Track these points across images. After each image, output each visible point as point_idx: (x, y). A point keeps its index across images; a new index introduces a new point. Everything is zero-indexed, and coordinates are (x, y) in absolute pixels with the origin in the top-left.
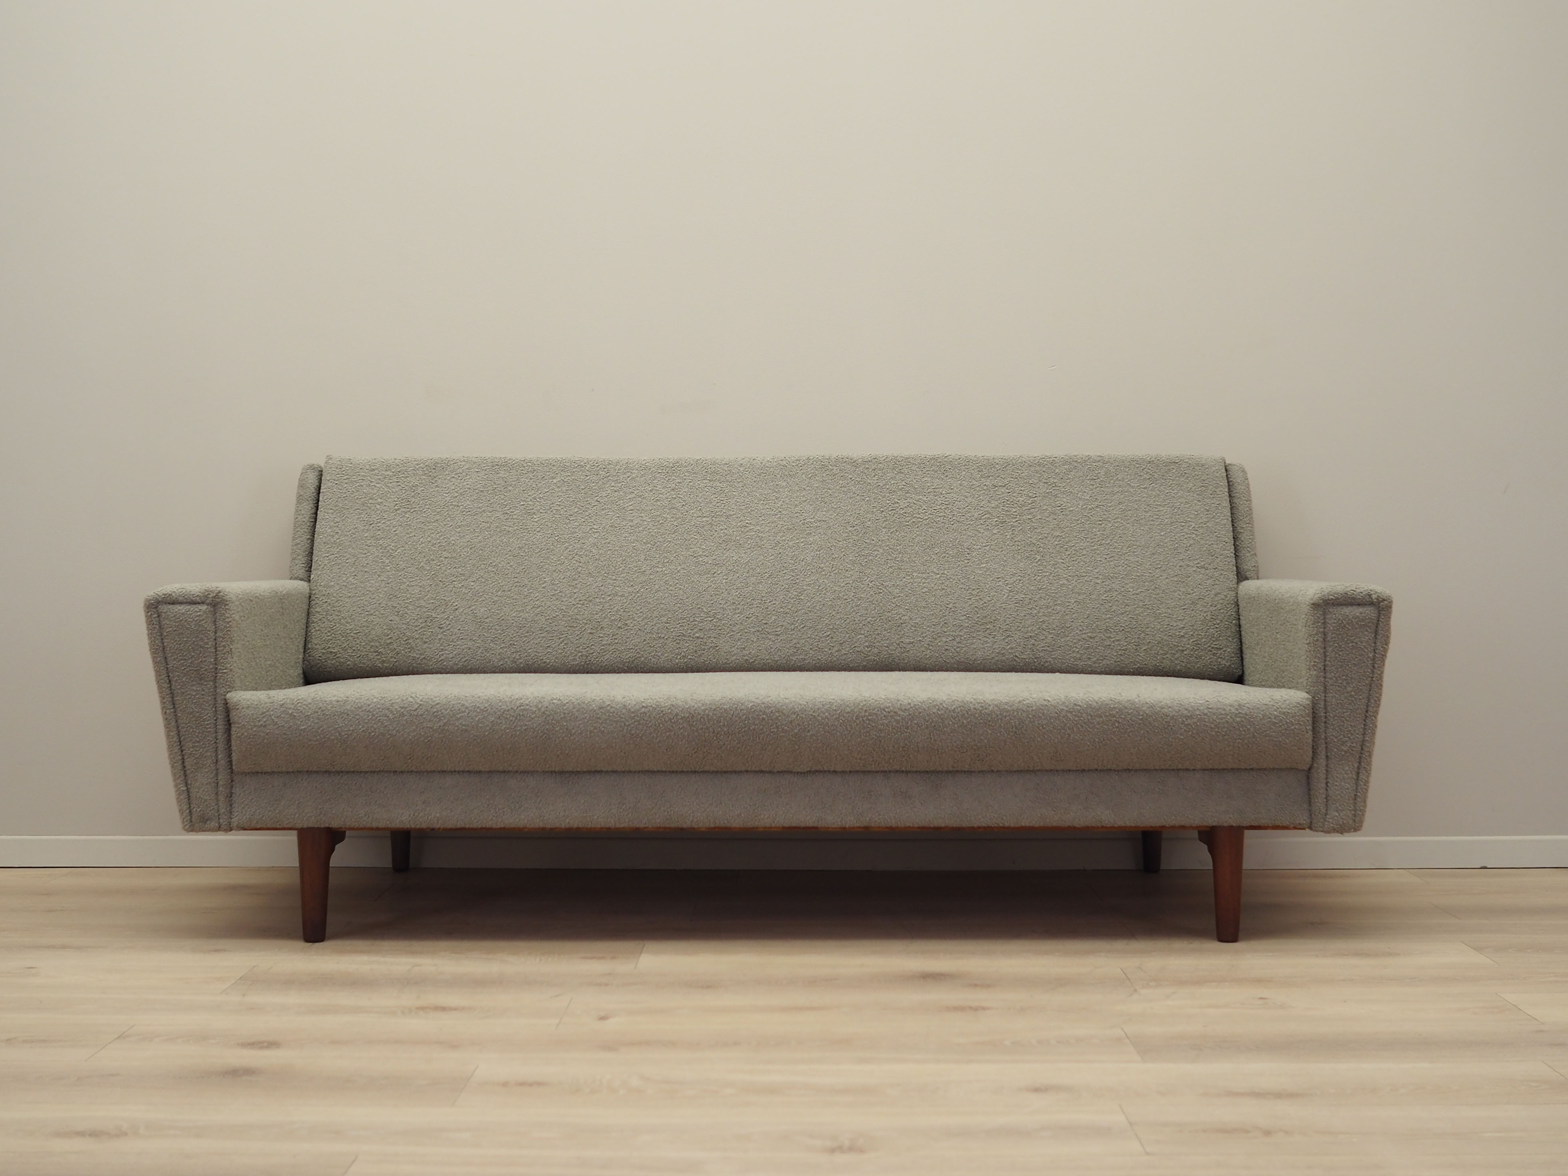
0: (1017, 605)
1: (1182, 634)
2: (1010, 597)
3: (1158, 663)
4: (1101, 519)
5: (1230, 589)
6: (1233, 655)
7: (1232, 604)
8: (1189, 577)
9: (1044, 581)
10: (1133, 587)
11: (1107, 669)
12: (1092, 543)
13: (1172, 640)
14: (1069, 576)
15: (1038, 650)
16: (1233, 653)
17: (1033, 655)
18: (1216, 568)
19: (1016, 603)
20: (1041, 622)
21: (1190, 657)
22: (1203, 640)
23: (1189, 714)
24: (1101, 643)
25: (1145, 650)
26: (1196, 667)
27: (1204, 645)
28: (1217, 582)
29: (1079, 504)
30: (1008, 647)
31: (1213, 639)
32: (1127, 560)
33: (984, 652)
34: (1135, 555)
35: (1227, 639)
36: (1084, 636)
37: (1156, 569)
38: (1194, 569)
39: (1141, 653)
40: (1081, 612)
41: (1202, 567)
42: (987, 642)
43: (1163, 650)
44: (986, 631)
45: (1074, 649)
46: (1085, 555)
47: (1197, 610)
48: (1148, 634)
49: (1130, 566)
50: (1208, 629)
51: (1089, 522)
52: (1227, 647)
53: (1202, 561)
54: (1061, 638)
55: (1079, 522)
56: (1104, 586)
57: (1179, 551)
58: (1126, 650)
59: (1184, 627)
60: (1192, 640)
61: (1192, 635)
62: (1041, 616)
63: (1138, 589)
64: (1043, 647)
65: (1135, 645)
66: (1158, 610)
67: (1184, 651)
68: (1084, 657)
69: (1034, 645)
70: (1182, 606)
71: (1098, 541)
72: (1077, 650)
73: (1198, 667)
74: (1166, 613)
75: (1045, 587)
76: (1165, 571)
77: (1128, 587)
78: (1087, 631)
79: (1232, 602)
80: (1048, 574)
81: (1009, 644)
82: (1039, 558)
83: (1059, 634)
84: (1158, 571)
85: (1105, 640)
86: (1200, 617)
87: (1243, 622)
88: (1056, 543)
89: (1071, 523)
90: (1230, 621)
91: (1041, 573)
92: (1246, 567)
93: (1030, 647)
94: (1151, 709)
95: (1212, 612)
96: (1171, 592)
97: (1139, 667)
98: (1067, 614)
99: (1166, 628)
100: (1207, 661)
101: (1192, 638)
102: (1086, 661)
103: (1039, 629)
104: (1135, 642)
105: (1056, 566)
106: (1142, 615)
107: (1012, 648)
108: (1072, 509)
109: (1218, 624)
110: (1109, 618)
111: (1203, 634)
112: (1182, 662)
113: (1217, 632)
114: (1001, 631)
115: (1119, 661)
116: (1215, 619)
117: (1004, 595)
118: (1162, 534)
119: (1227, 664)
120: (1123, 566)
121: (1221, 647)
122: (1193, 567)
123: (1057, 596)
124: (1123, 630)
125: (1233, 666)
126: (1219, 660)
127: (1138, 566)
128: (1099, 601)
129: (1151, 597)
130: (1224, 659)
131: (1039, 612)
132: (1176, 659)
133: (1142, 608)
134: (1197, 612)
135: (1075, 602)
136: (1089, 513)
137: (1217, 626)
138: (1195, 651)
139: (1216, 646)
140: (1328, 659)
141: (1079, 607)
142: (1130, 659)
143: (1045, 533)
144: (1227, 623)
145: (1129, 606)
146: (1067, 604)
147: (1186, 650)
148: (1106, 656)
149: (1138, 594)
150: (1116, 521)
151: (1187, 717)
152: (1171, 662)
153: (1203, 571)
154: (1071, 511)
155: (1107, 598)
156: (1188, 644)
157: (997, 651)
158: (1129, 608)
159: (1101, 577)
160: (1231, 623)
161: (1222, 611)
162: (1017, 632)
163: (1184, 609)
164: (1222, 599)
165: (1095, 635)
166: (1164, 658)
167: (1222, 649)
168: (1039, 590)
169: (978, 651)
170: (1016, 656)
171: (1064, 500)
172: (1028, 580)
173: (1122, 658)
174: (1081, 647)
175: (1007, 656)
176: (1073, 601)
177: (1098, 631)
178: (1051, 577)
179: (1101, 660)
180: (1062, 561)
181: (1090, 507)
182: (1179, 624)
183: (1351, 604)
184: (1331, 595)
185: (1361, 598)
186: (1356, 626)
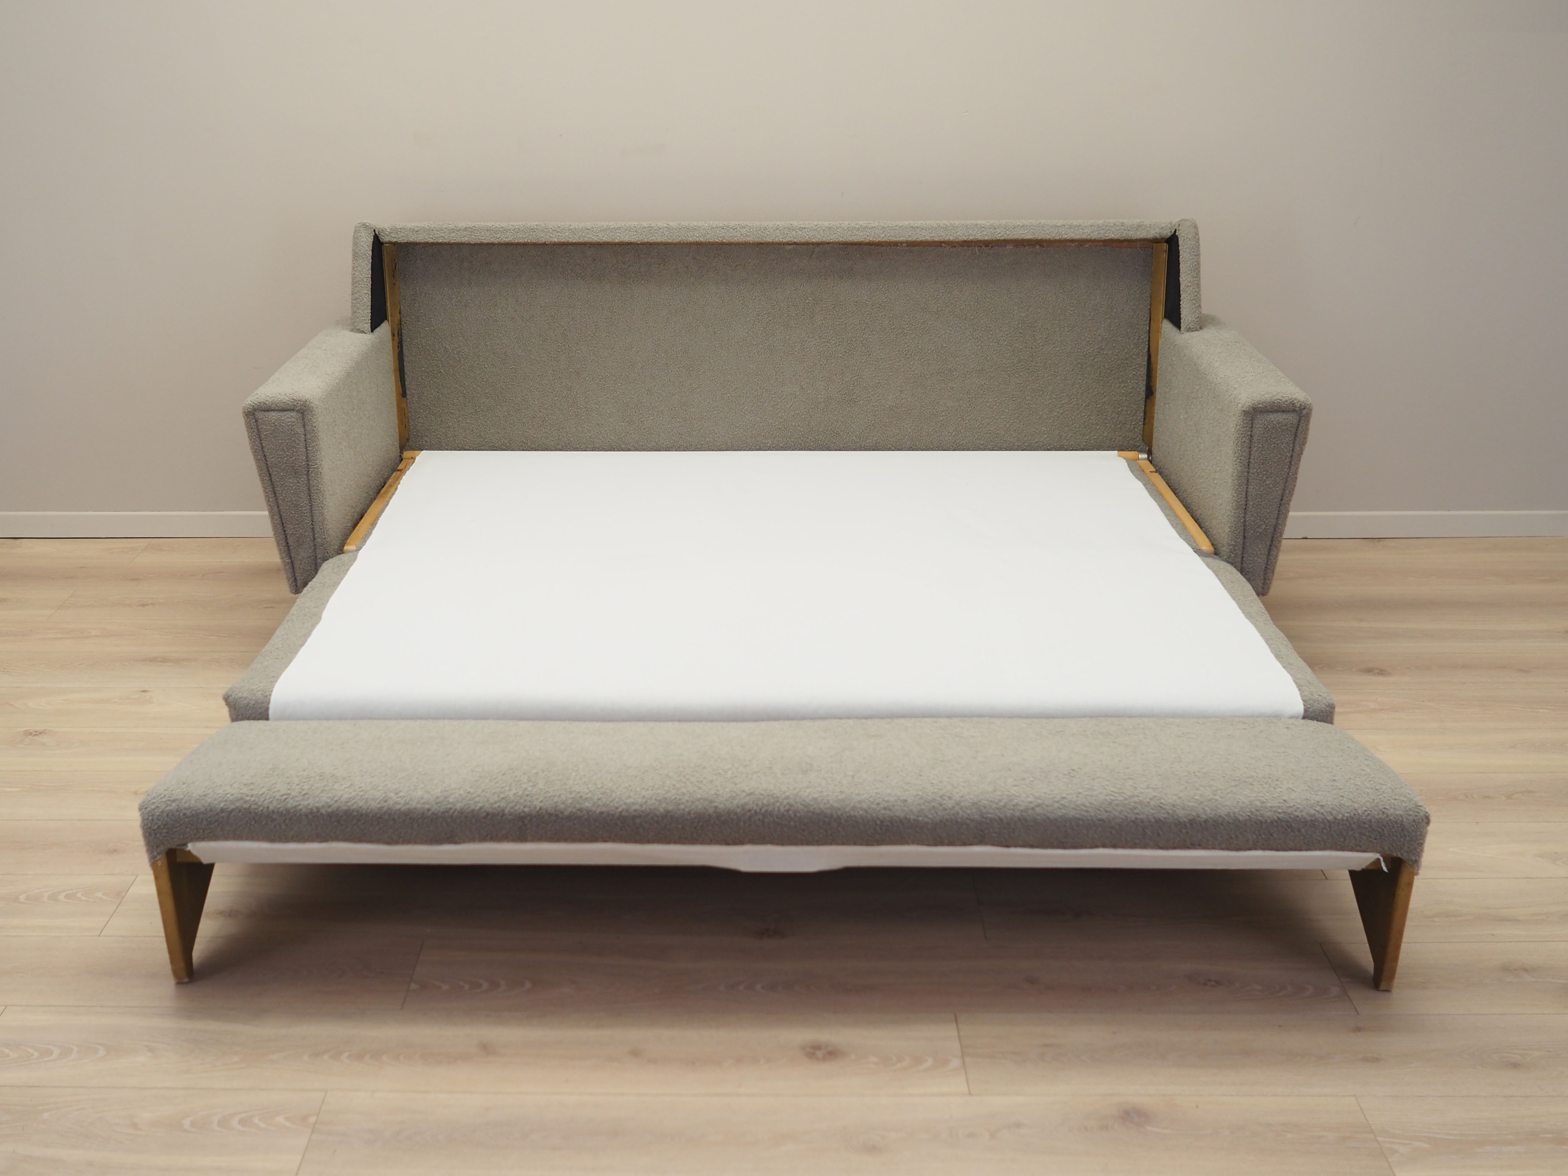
140: (1252, 457)
183: (1277, 411)
184: (1260, 404)
185: (1286, 406)
186: (1279, 430)
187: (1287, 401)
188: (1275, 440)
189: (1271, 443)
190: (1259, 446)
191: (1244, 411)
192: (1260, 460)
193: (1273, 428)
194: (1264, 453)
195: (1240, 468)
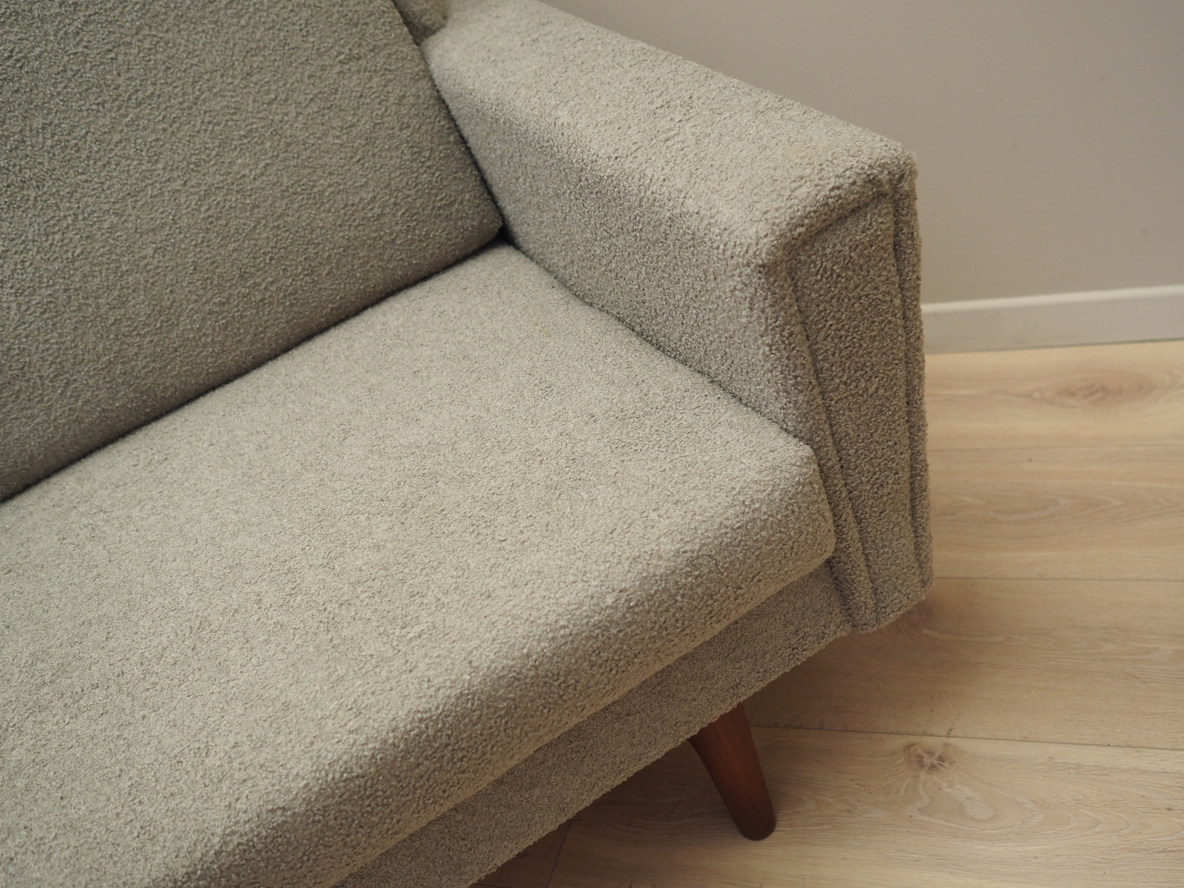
0: (46, 315)
1: (377, 211)
2: (23, 308)
3: (362, 283)
4: (109, 47)
5: (416, 79)
6: (477, 201)
7: (434, 105)
8: (337, 90)
9: (71, 239)
10: (245, 166)
11: (280, 341)
12: (120, 108)
13: (367, 231)
14: (114, 203)
15: (137, 378)
16: (475, 197)
17: (134, 391)
18: (375, 47)
19: (41, 313)
20: (113, 324)
21: (410, 245)
22: (418, 203)
23: (599, 644)
24: (246, 303)
25: (328, 274)
26: (428, 256)
27: (423, 210)
28: (390, 76)
29: (46, 34)
30: (80, 403)
31: (434, 192)
32: (205, 112)
33: (40, 437)
34: (216, 95)
35: (455, 178)
36: (207, 308)
37: (269, 104)
38: (338, 69)
39: (324, 283)
40: (178, 265)
41: (351, 58)
42: (33, 417)
43: (359, 259)
44: (18, 397)
45: (203, 340)
46: (120, 142)
47: (381, 151)
48: (319, 244)
49: (219, 124)
50: (417, 178)
51: (88, 65)
52: (462, 192)
53: (343, 46)
54: (168, 332)
55: (69, 74)
56: (192, 190)
57: (293, 45)
58: (295, 292)
59: (375, 197)
60: (399, 214)
61: (395, 204)
62: (107, 313)
63: (257, 163)
64: (144, 368)
65: (308, 275)
66: (314, 186)
67: (394, 240)
68: (228, 344)
69: (125, 373)
70: (351, 158)
71: (130, 98)
72: (210, 339)
73: (432, 254)
74: (330, 186)
75: (78, 251)
76: (286, 100)
77: (235, 168)
78: (209, 296)
79: (432, 102)
80: (70, 220)
81: (79, 396)
82: (33, 194)
83: (160, 328)
84: (274, 106)
85: (249, 294)
86: (393, 162)
87: (467, 132)
88: (49, 142)
89: (55, 85)
90: (445, 140)
91: (55, 225)
92: (416, 8)
93: (120, 381)
94: (516, 683)
95: (408, 142)
96: (319, 138)
97: (332, 309)
98: (153, 284)
99: (345, 214)
100: (441, 237)
101: (397, 211)
102: (237, 348)
103: (117, 338)
104: (304, 269)
105: (77, 195)
106: (290, 212)
107: (87, 402)
108: (37, 51)
109: (429, 159)
110: (235, 250)
111: (412, 192)
112: (402, 259)
113: (434, 174)
114: (47, 382)
115: (293, 318)
116: (420, 152)
117: (9, 308)
118: (243, 22)
119: (476, 223)
120: (206, 130)
121: (453, 198)
122: (332, 66)
123: (114, 257)
124: (271, 259)
125: (485, 221)
126: (460, 223)
127: (233, 114)
128: (198, 226)
129: (288, 167)
130: (467, 218)
131: (98, 307)
132: (388, 261)
133: (283, 198)
134: (383, 154)
135: (155, 251)
136: (78, 44)
137: (428, 164)
138: (414, 229)
139: (443, 202)
140: (820, 357)
141: (168, 257)
142: (310, 303)
143: (14, 134)
144: (441, 148)
145: (258, 207)
146: (142, 264)
147: (397, 236)
148: (266, 322)
149: (262, 174)
150: (140, 36)
151: (598, 652)
152: (383, 270)
153: (354, 66)
154: (40, 56)
155: (210, 212)
156: (397, 223)
157: (63, 421)
158: (262, 210)
159: (175, 174)
160: (449, 142)
161: (424, 128)
162: (78, 368)
163: (358, 161)
164: (413, 105)
165: (226, 295)
166: (368, 271)
167: (455, 201)
168: (73, 262)
169: (27, 441)
170: (103, 410)
171: (12, 37)
172: (38, 252)
173: (296, 310)
174: (214, 330)
175: (86, 420)
176: (150, 251)
177: (228, 284)
178: (80, 224)
179: (261, 332)
180: (84, 177)
181: (72, 28)
182: (363, 194)
183: (842, 219)
184: (797, 226)
185: (856, 196)
186: (861, 261)
187: (854, 183)
188: (858, 290)
189: (852, 302)
190: (828, 323)
191: (763, 266)
192: (841, 352)
193: (845, 268)
194: (842, 333)
195: (801, 397)
